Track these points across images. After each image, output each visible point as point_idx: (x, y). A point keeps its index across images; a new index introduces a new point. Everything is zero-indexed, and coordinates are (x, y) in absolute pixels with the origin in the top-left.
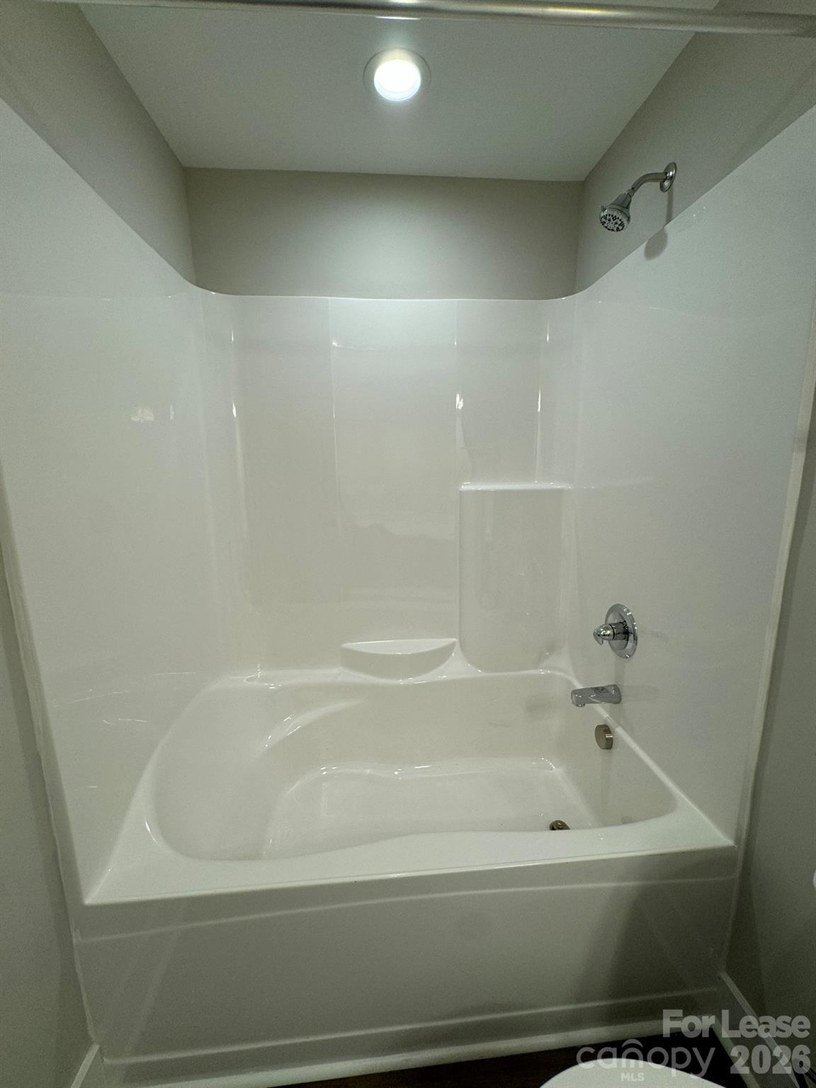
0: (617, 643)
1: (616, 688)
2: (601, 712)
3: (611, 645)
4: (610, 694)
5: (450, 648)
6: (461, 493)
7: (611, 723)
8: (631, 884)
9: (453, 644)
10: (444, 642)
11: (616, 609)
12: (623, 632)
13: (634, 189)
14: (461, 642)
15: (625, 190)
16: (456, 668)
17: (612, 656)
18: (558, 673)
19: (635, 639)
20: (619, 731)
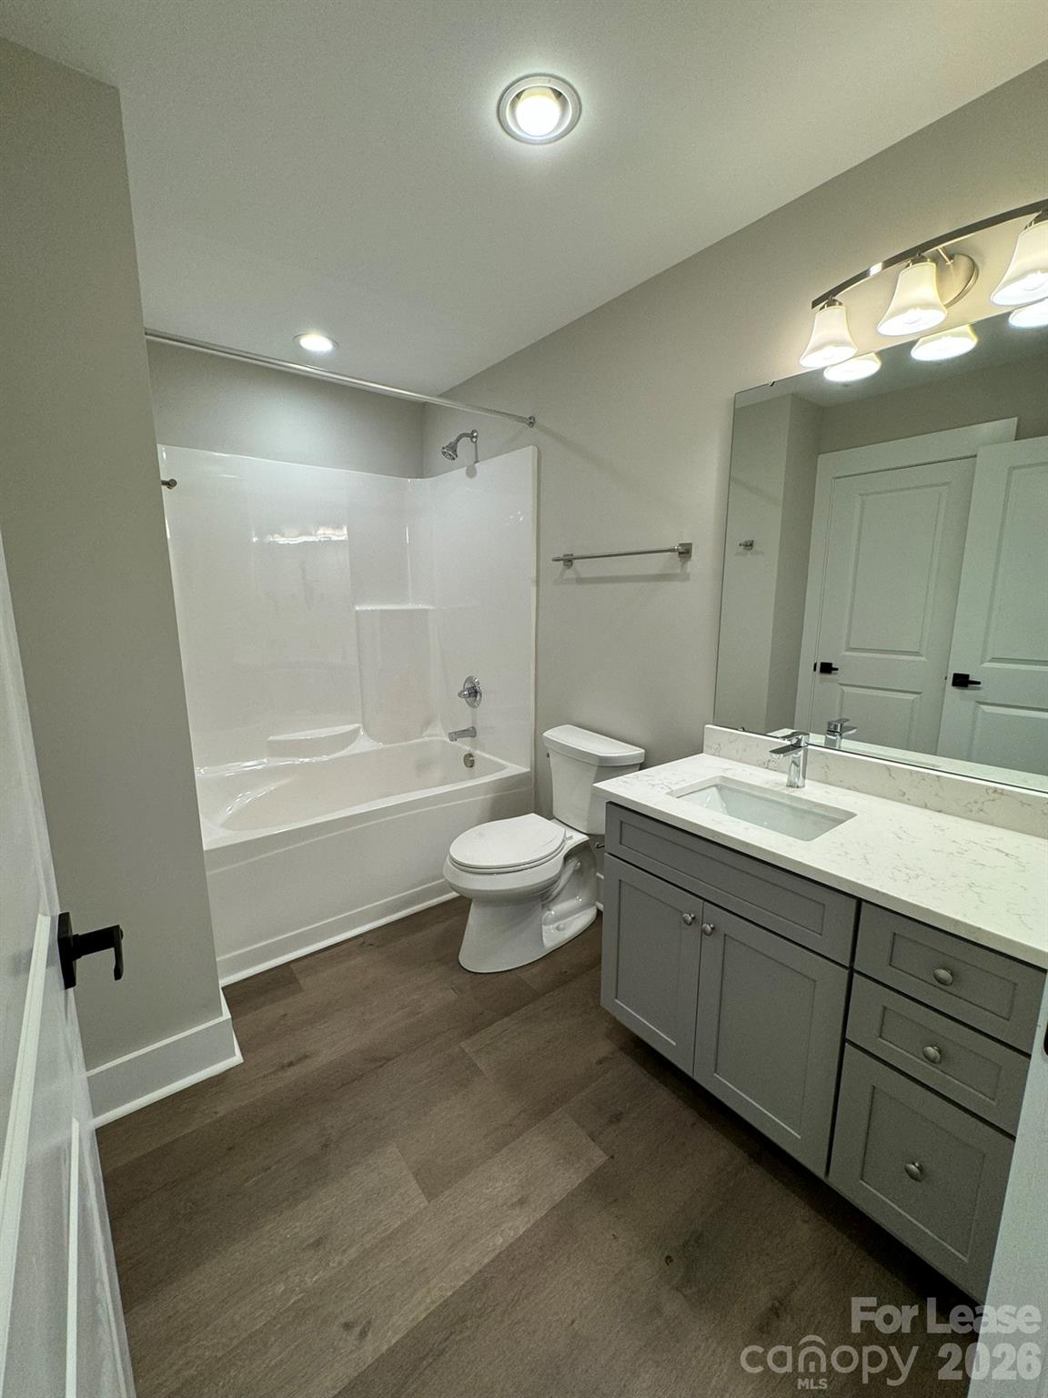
0: (470, 699)
1: (473, 727)
2: (464, 746)
3: (467, 702)
4: (471, 733)
5: (356, 731)
6: (357, 612)
7: (472, 751)
8: (489, 796)
9: (359, 728)
10: (352, 727)
11: (470, 679)
12: (473, 692)
13: (458, 441)
14: (364, 726)
15: (453, 439)
16: (364, 745)
17: (468, 709)
18: (434, 738)
19: (481, 696)
20: (478, 753)
